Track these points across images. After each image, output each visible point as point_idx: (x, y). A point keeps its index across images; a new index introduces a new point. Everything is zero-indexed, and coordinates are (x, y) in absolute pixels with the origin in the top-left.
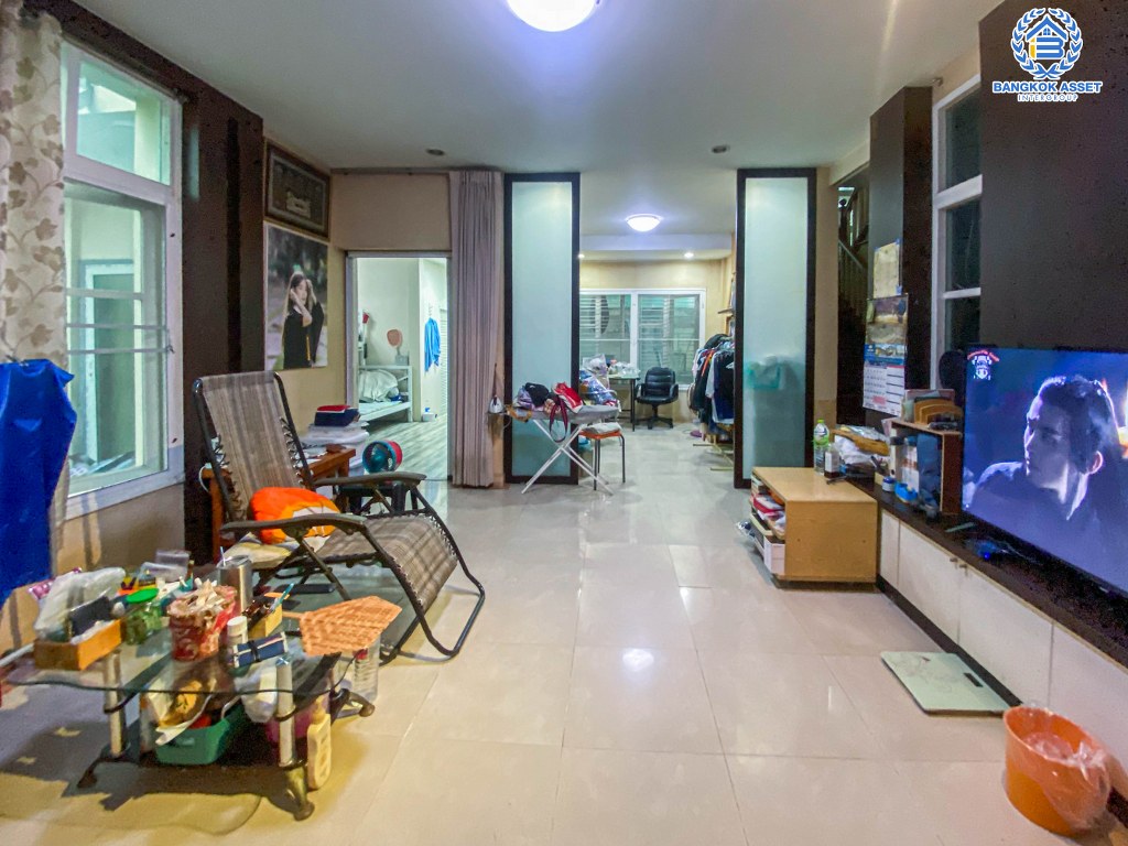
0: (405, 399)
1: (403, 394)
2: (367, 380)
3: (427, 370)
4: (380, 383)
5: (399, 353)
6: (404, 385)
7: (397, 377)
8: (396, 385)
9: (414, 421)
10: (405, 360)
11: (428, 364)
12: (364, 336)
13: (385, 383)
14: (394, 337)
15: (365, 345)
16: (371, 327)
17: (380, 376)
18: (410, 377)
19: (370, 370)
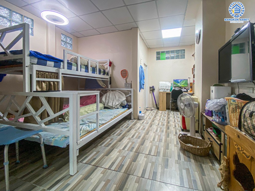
0: (129, 107)
1: (129, 104)
2: (110, 96)
3: (140, 91)
4: (117, 98)
5: (126, 82)
6: (129, 99)
7: (126, 95)
8: (125, 99)
9: (134, 119)
10: (130, 86)
11: (141, 88)
12: (110, 73)
13: (119, 97)
14: (124, 74)
15: (110, 78)
16: (113, 69)
17: (117, 94)
18: (132, 94)
19: (112, 91)
